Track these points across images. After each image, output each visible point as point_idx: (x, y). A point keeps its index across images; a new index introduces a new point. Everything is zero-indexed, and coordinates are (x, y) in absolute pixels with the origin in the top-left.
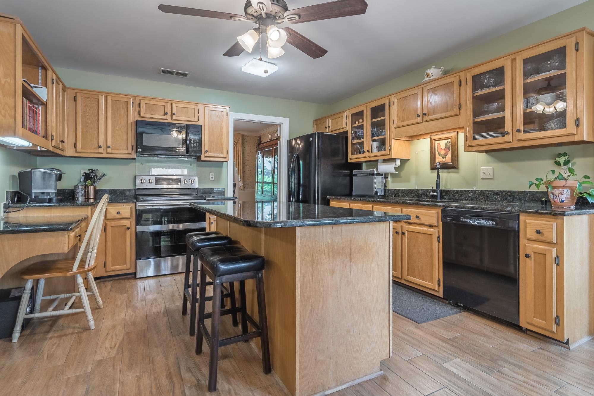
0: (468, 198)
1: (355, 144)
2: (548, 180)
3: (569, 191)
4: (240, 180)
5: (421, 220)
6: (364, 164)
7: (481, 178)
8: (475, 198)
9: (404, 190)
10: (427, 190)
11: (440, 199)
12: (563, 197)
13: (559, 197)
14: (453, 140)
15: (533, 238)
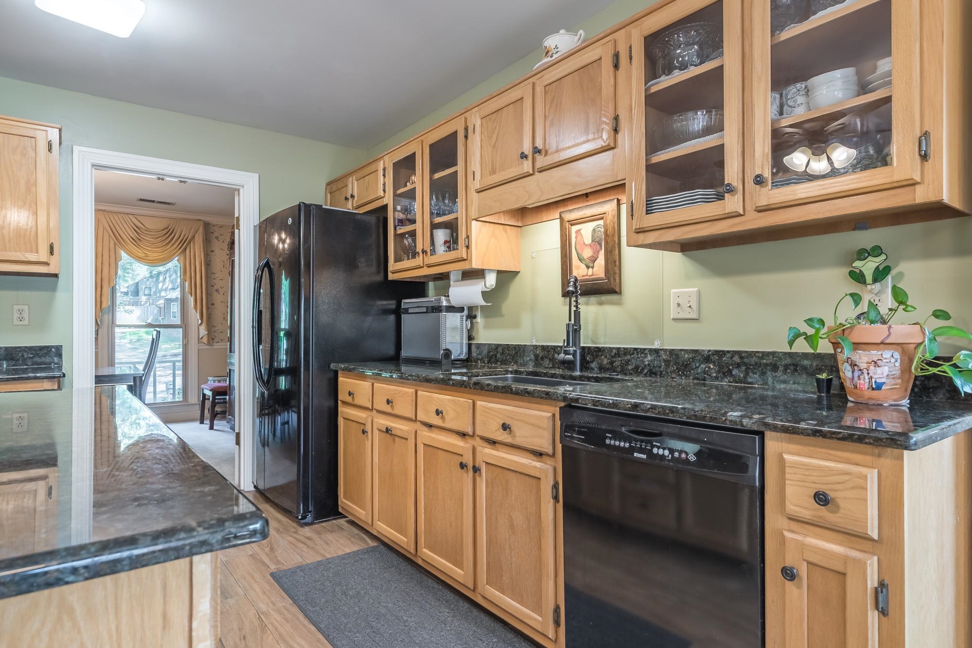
0: (643, 369)
1: (402, 235)
2: (840, 324)
3: (897, 355)
4: (201, 324)
5: (515, 436)
6: (431, 284)
7: (672, 318)
8: (657, 369)
9: (508, 347)
10: (555, 346)
11: (581, 370)
12: (881, 374)
13: (868, 374)
14: (608, 222)
15: (806, 514)
